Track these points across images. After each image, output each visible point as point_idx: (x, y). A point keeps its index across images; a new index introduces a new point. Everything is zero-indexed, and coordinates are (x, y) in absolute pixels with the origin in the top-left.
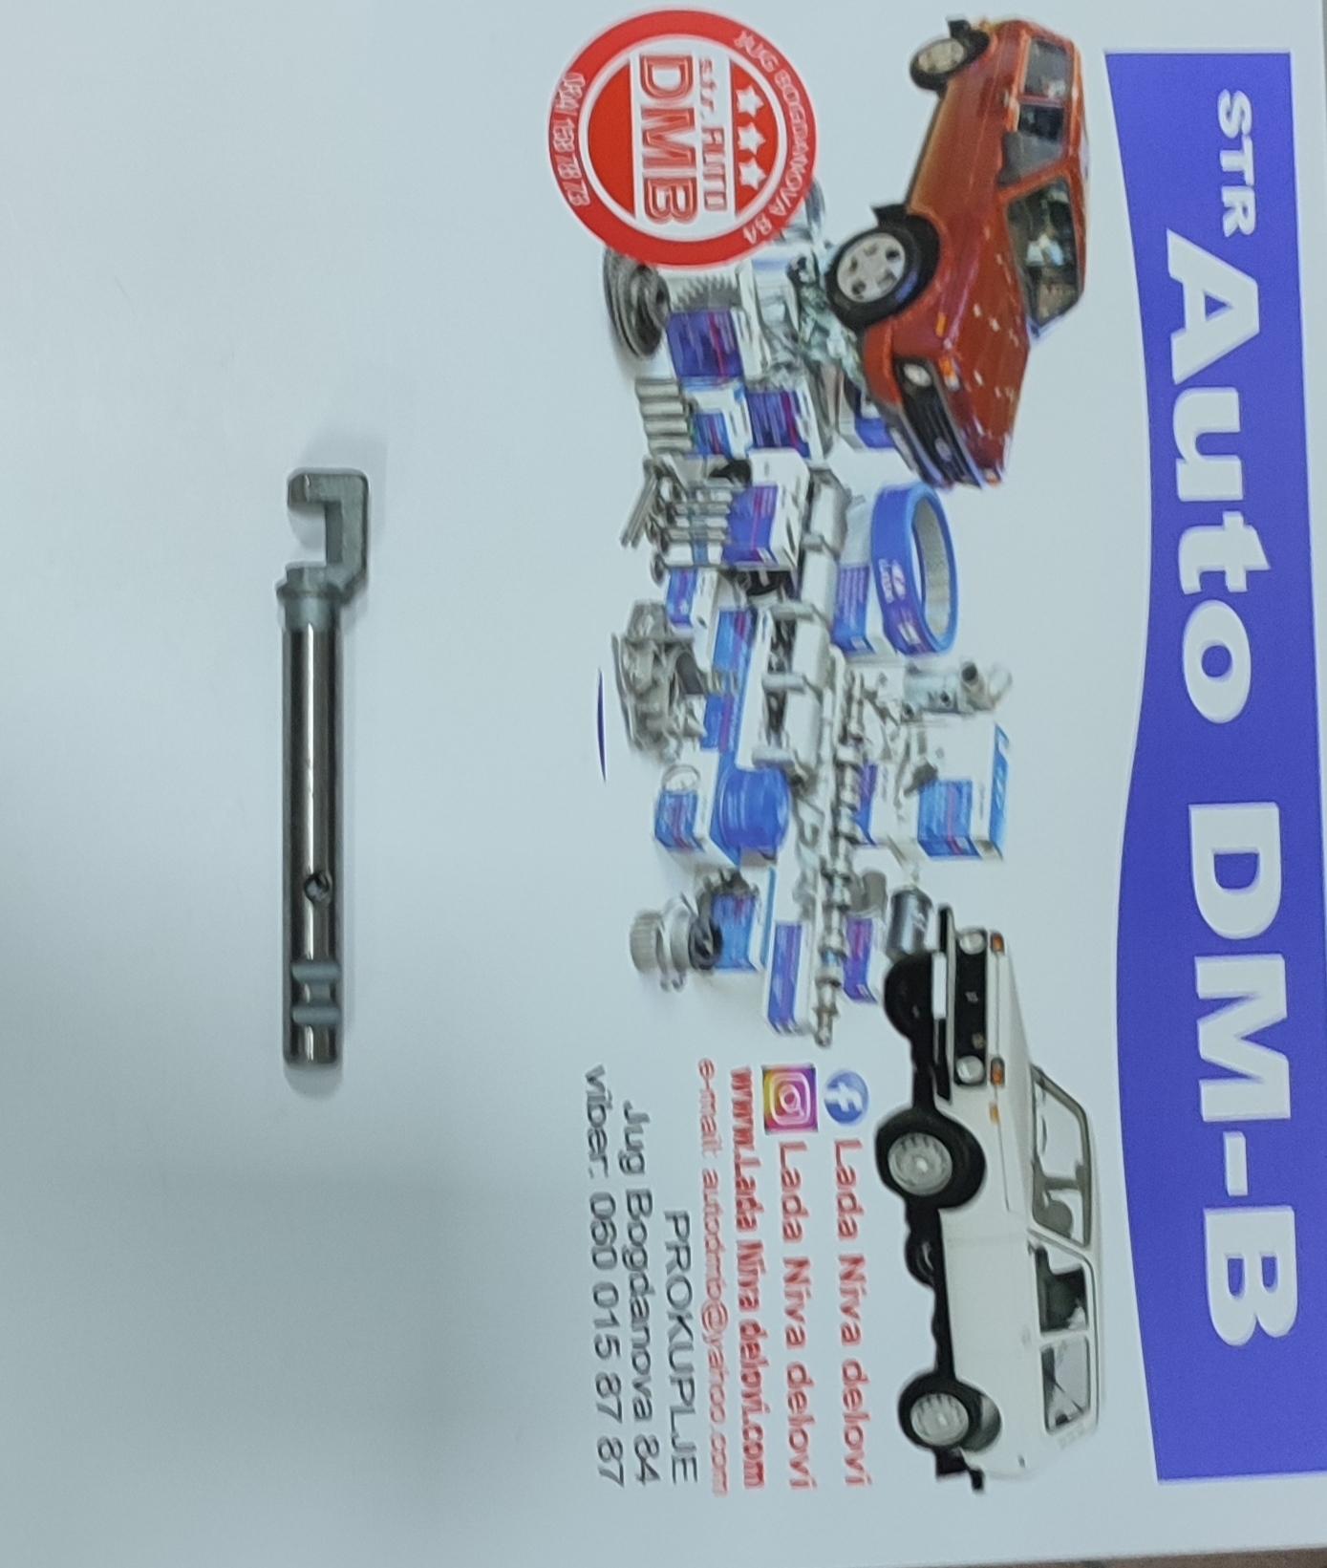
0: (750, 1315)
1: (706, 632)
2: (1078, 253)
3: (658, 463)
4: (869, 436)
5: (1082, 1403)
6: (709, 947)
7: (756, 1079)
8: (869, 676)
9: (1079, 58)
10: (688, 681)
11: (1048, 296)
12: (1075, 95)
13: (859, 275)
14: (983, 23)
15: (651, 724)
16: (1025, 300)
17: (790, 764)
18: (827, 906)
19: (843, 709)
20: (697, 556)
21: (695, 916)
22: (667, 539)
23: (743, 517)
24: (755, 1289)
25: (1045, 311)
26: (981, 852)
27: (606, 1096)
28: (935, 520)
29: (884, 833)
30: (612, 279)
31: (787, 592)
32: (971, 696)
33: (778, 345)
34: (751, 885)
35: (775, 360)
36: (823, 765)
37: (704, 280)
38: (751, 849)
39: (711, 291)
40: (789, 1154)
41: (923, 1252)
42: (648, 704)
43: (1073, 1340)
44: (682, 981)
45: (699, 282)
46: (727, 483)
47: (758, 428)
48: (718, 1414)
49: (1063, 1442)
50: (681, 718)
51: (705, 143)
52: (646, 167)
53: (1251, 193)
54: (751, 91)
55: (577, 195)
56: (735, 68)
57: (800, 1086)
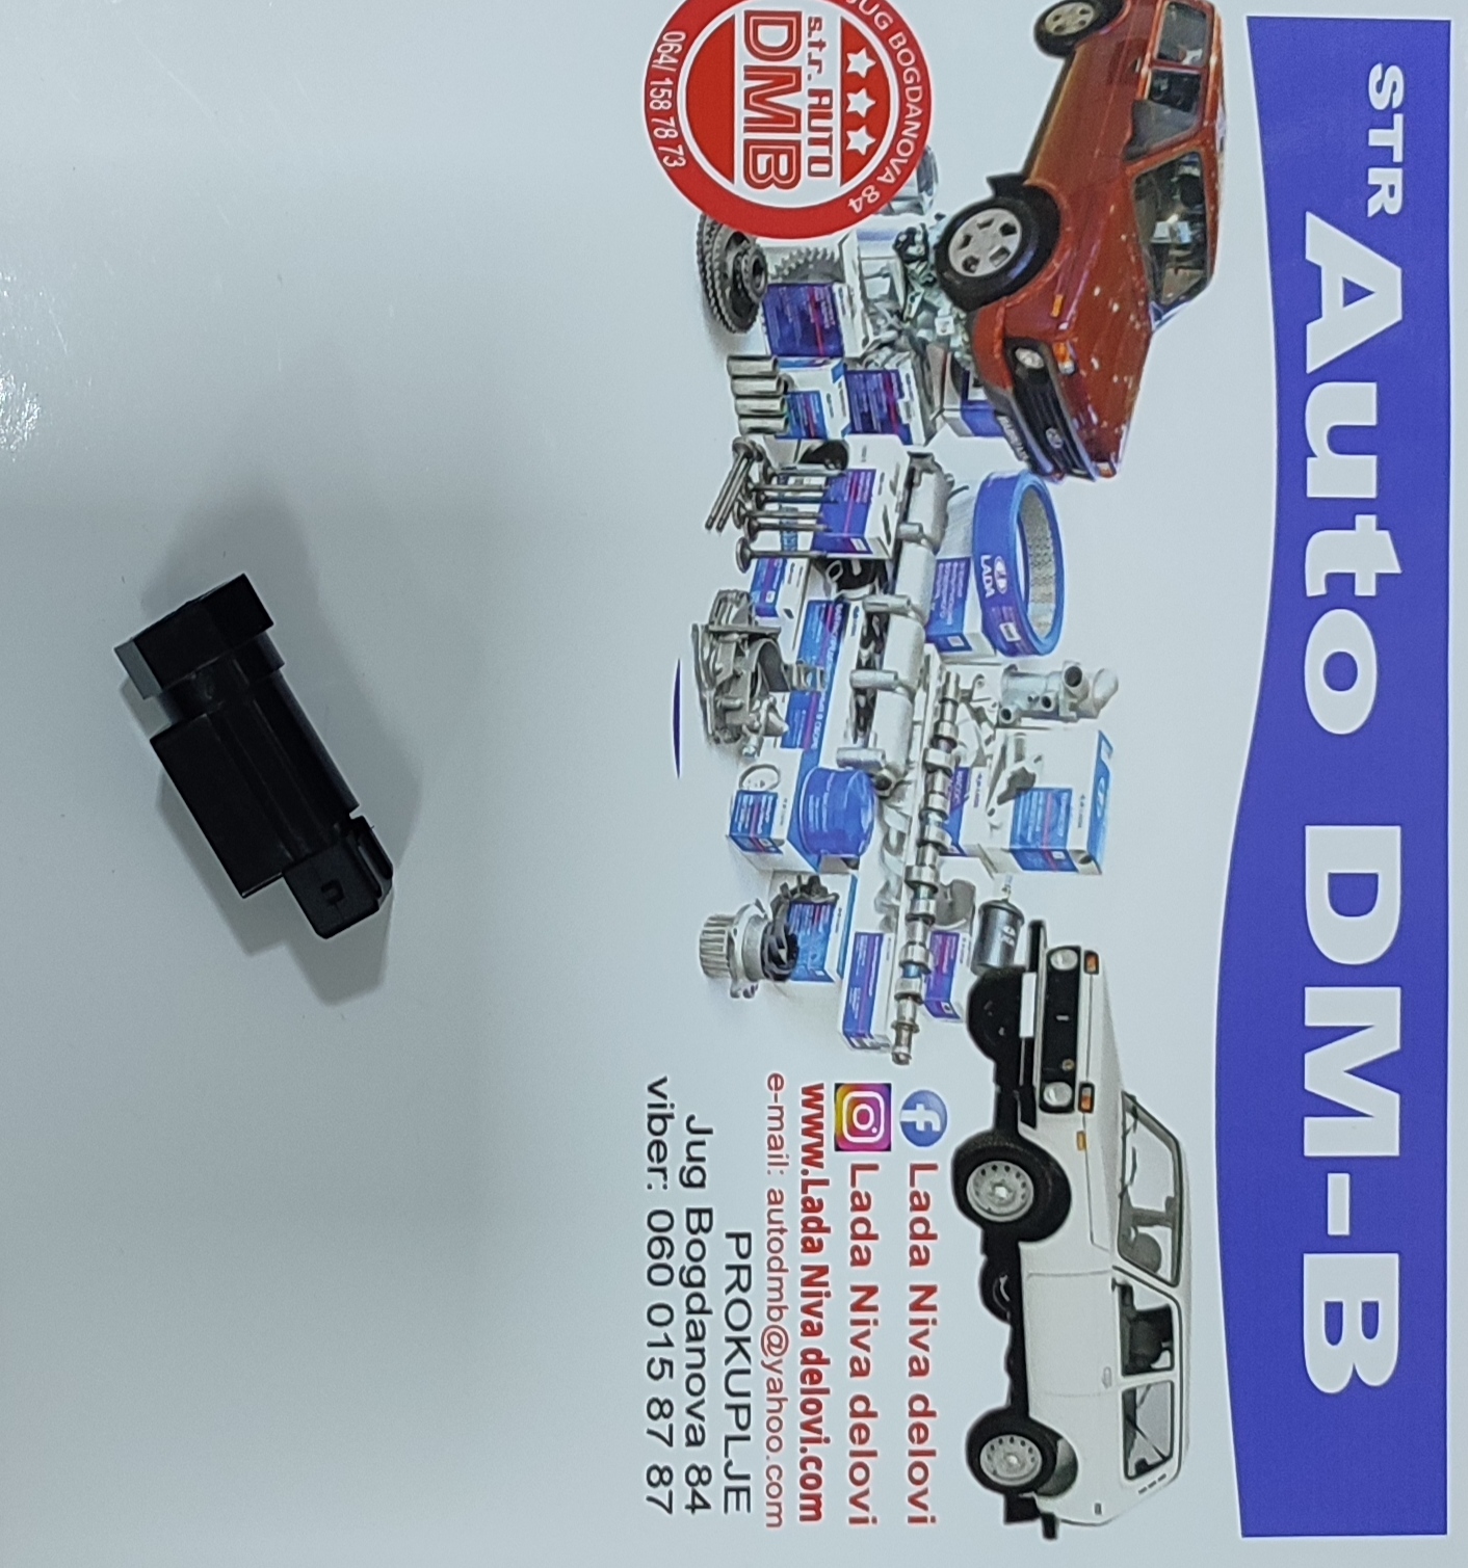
0: (812, 1342)
1: (794, 622)
2: (1209, 233)
3: (747, 443)
4: (976, 423)
5: (1166, 1454)
6: (783, 953)
7: (828, 1093)
8: (966, 676)
9: (1219, 21)
10: (771, 676)
11: (1175, 278)
12: (1213, 61)
13: (969, 251)
15: (732, 719)
16: (1149, 282)
17: (877, 766)
18: (910, 917)
19: (936, 709)
20: (786, 543)
21: (769, 924)
22: (755, 524)
23: (835, 502)
24: (819, 1315)
25: (1170, 295)
26: (1078, 866)
27: (668, 1106)
28: (1043, 512)
29: (975, 843)
30: (706, 248)
31: (881, 586)
32: (1075, 701)
33: (881, 322)
34: (830, 892)
35: (877, 338)
36: (912, 768)
37: (804, 251)
38: (834, 856)
39: (811, 263)
40: (859, 1173)
41: (999, 1284)
42: (728, 698)
43: (1157, 1384)
44: (753, 989)
45: (800, 253)
46: (821, 467)
47: (857, 409)
48: (774, 1444)
49: (1142, 1491)
50: (763, 713)
51: (811, 106)
52: (747, 130)
53: (1399, 172)
54: (863, 53)
55: (673, 158)
56: (846, 26)
57: (873, 1102)
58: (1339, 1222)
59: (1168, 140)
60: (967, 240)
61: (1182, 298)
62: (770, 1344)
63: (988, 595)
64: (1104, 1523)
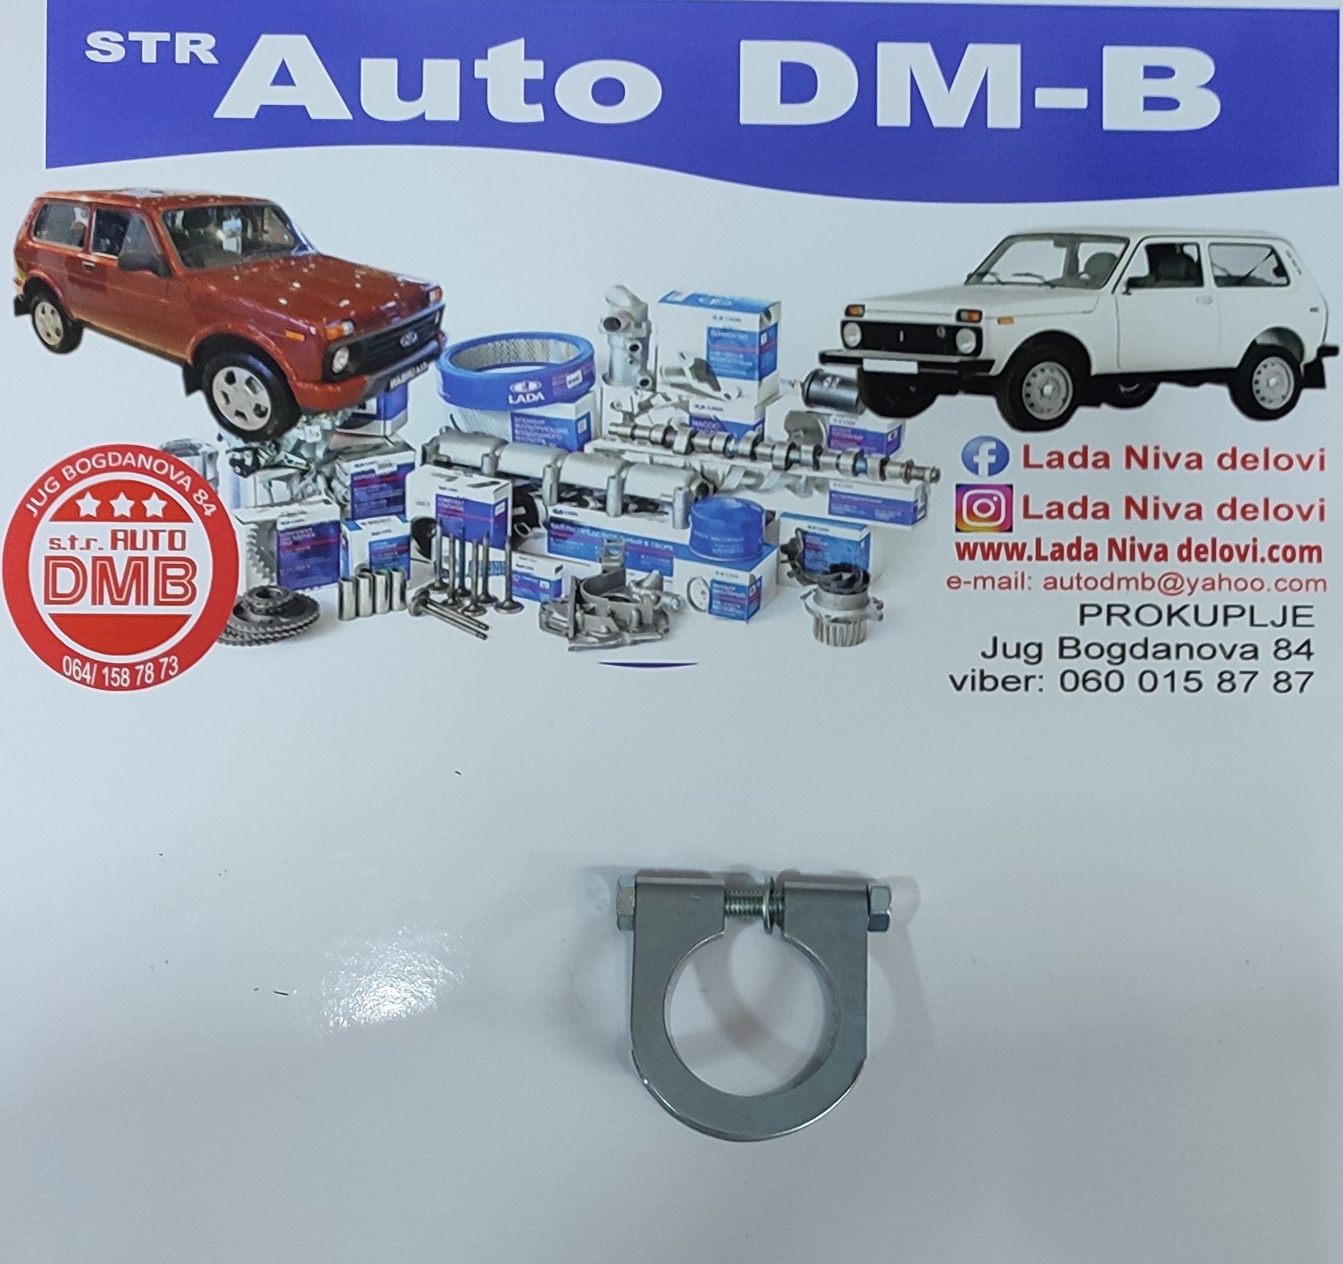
0: (1173, 553)
1: (565, 565)
2: (233, 203)
3: (413, 604)
4: (395, 407)
5: (1269, 251)
6: (846, 576)
7: (963, 538)
8: (611, 418)
9: (50, 193)
10: (612, 584)
11: (272, 233)
12: (85, 199)
13: (249, 412)
14: (18, 282)
15: (649, 618)
16: (275, 255)
17: (688, 495)
18: (816, 468)
19: (640, 444)
20: (499, 572)
21: (821, 587)
22: (482, 598)
23: (464, 529)
24: (1150, 546)
25: (286, 237)
26: (773, 322)
27: (973, 674)
28: (472, 349)
29: (753, 412)
30: (247, 638)
31: (536, 490)
32: (633, 324)
33: (310, 489)
34: (794, 536)
35: (323, 492)
36: (690, 465)
37: (249, 555)
38: (764, 533)
39: (259, 549)
40: (1031, 512)
41: (1125, 392)
42: (631, 622)
43: (1210, 258)
44: (876, 601)
45: (252, 557)
46: (434, 541)
47: (385, 510)
48: (1257, 585)
49: (1300, 273)
50: (643, 592)
51: (126, 548)
52: (146, 603)
53: (178, 35)
54: (79, 502)
55: (170, 667)
56: (57, 517)
57: (972, 500)
58: (1076, 98)
59: (153, 238)
60: (239, 414)
61: (288, 227)
62: (1174, 587)
63: (543, 398)
64: (1326, 305)
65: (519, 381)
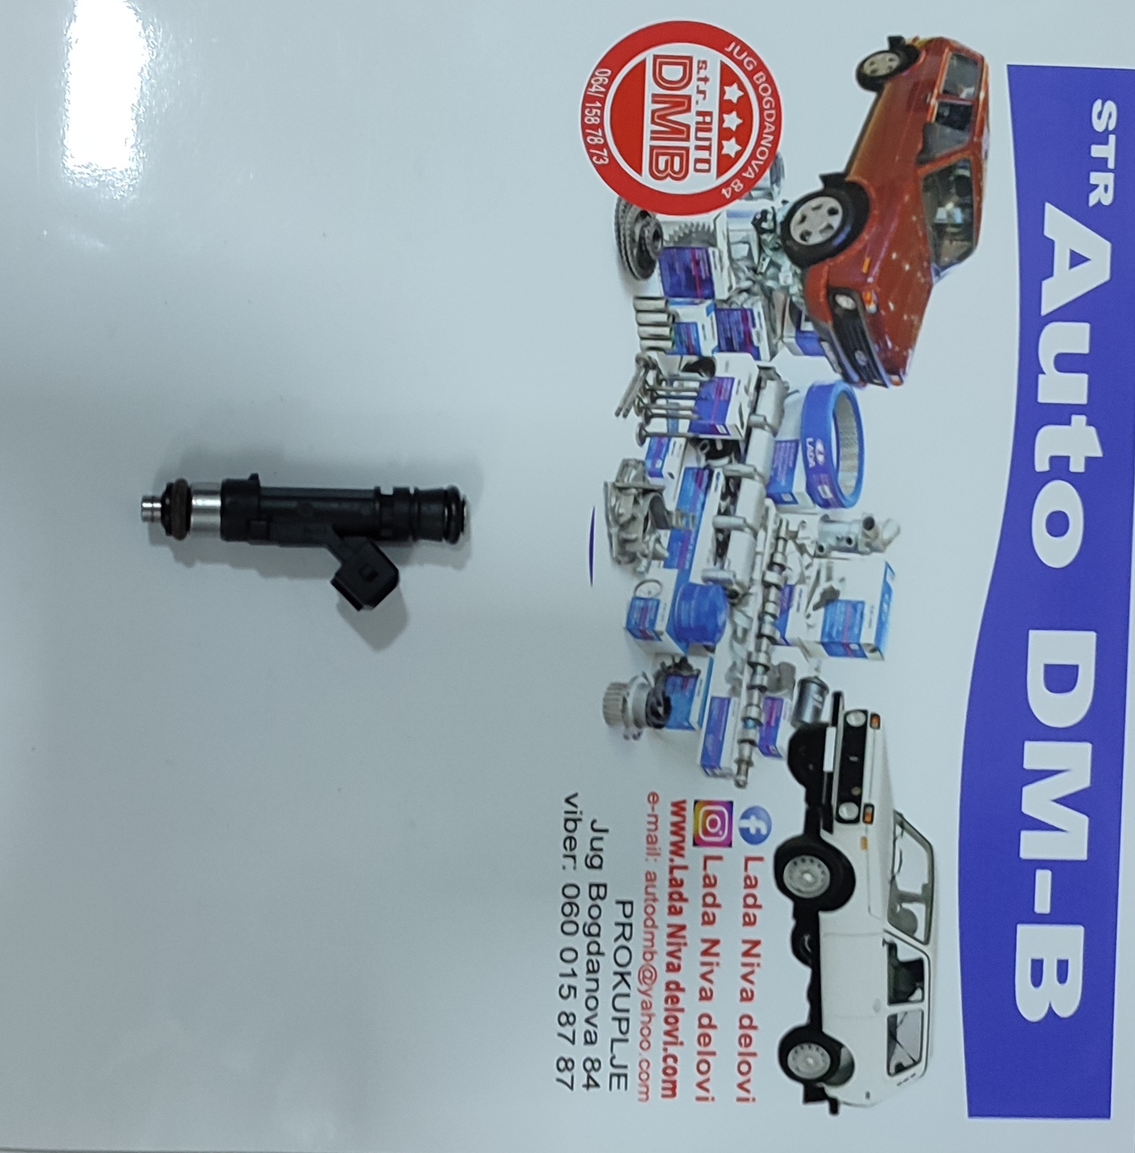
0: (673, 976)
1: (673, 483)
2: (976, 216)
3: (646, 357)
4: (806, 346)
5: (916, 1058)
6: (661, 710)
7: (690, 806)
8: (793, 521)
9: (987, 68)
10: (658, 518)
11: (950, 247)
12: (982, 95)
13: (805, 226)
14: (916, 39)
15: (629, 548)
16: (931, 249)
17: (730, 582)
18: (750, 687)
19: (771, 544)
20: (670, 427)
21: (652, 689)
22: (649, 413)
23: (706, 399)
24: (679, 958)
25: (946, 260)
26: (867, 654)
27: (578, 813)
28: (851, 409)
29: (796, 637)
30: (621, 221)
31: (736, 457)
32: (869, 540)
33: (741, 275)
34: (695, 668)
35: (738, 286)
36: (754, 585)
37: (689, 225)
38: (697, 643)
39: (694, 233)
40: (709, 863)
41: (804, 940)
42: (628, 533)
43: (911, 1011)
44: (639, 734)
45: (686, 226)
46: (696, 375)
47: (723, 335)
48: (645, 1045)
49: (899, 1084)
50: (651, 544)
51: (698, 123)
52: (653, 139)
53: (1111, 176)
54: (735, 86)
55: (600, 157)
56: (724, 67)
57: (721, 814)
58: (1043, 903)
59: (944, 152)
60: (803, 219)
61: (954, 261)
62: (644, 977)
63: (811, 466)
64: (873, 1105)
65: (825, 447)
